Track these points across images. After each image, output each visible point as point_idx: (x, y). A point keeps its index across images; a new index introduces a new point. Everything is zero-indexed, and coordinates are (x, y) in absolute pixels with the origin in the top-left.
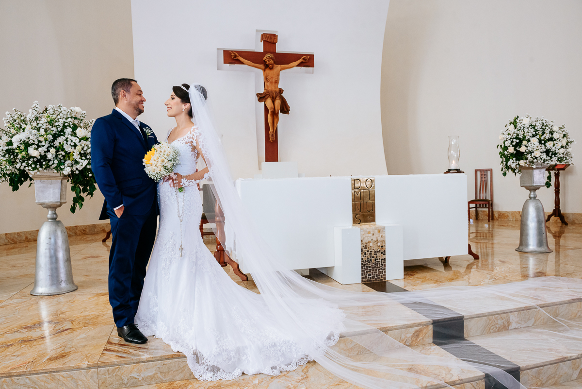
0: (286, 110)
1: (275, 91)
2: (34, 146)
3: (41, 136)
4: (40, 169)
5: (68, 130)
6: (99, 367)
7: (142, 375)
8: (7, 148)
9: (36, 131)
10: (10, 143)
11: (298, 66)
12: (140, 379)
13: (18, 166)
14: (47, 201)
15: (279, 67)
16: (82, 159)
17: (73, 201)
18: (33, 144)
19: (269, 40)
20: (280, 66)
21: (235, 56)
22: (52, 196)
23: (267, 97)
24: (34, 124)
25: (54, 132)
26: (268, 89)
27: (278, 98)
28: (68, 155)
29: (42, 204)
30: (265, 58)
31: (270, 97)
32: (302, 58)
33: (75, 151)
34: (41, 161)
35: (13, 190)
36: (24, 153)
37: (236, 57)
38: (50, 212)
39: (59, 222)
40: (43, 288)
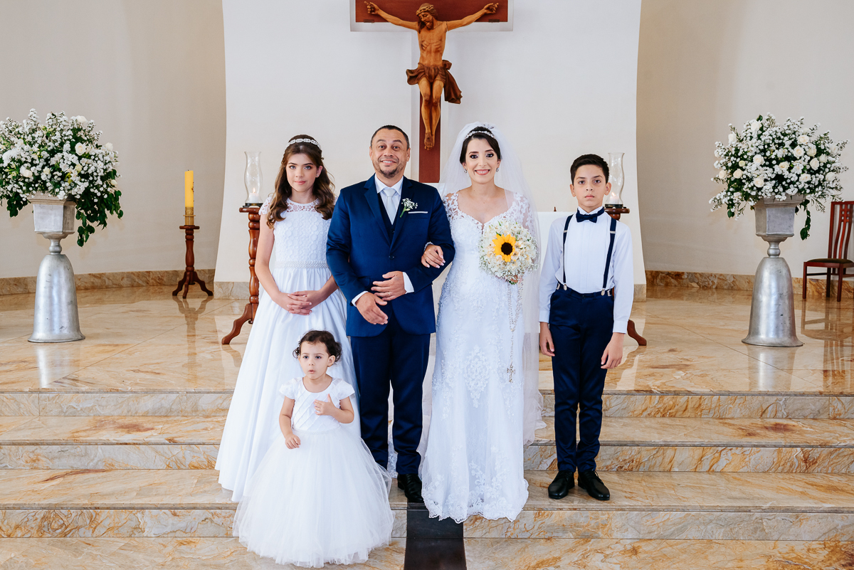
0: (453, 97)
1: (435, 67)
2: (26, 165)
3: (34, 153)
4: (34, 192)
5: (67, 146)
6: (40, 392)
7: (81, 406)
9: (28, 146)
11: (478, 20)
12: (79, 409)
13: (9, 188)
14: (47, 230)
15: (444, 25)
16: (81, 181)
17: (79, 231)
18: (26, 162)
20: (445, 22)
21: (373, 9)
22: (53, 224)
23: (420, 76)
24: (29, 139)
25: (51, 148)
26: (424, 63)
27: (439, 78)
28: (64, 177)
29: (42, 233)
30: (418, 12)
31: (426, 77)
32: (486, 7)
33: (73, 171)
34: (37, 183)
35: (11, 215)
36: (14, 174)
37: (374, 11)
38: (52, 244)
39: (64, 256)
40: (40, 334)
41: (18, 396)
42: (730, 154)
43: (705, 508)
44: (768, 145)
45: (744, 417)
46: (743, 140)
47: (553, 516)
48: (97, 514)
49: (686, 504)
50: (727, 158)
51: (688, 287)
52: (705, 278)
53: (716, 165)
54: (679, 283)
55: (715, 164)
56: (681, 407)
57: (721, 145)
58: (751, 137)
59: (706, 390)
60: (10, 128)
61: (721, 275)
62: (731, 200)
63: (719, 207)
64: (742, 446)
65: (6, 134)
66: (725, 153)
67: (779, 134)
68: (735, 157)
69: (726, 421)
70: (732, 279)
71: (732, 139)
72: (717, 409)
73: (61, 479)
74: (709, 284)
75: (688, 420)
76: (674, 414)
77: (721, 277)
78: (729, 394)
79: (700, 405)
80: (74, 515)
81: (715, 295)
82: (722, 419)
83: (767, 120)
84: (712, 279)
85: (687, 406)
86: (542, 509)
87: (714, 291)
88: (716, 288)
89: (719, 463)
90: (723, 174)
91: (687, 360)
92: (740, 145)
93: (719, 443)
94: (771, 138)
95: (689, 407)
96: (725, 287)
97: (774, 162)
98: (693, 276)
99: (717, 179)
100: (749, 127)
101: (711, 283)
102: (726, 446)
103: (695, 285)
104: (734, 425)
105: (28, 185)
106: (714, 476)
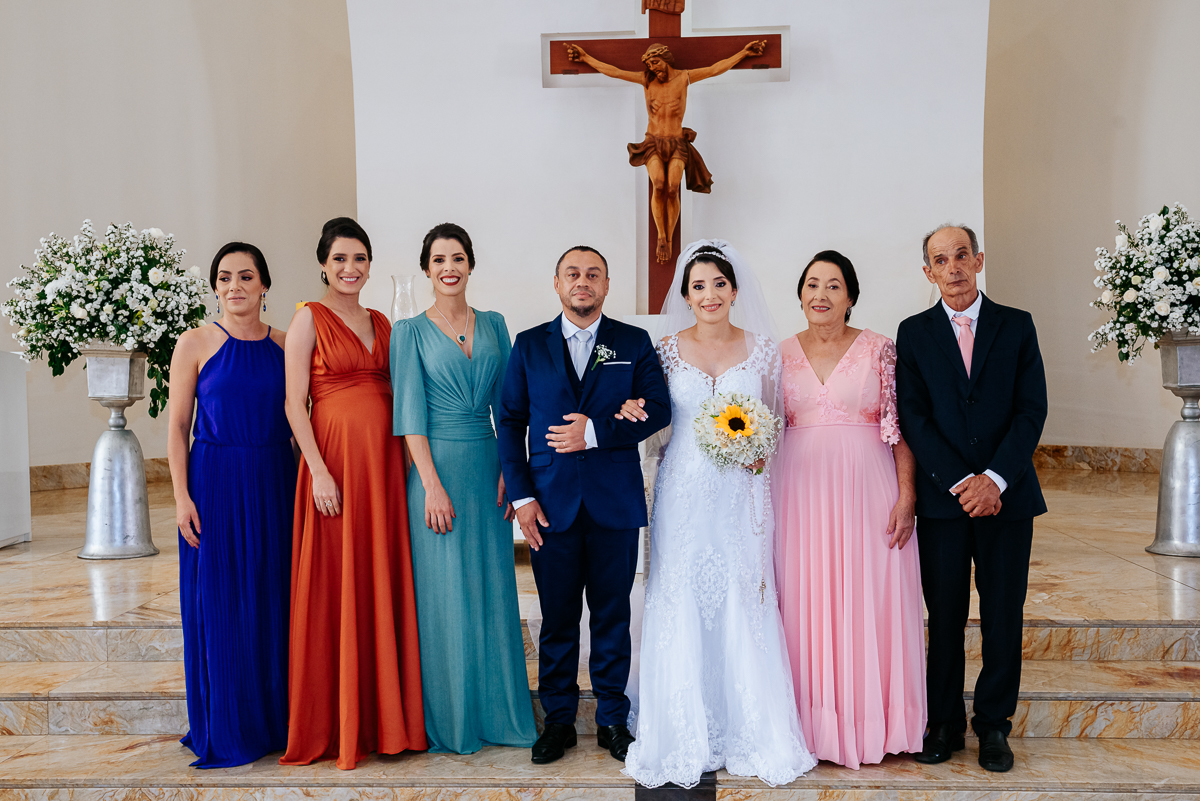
0: (700, 183)
1: (671, 138)
2: (79, 301)
3: (89, 283)
4: (90, 340)
5: (136, 273)
6: (109, 627)
7: (166, 647)
8: (38, 303)
9: (81, 274)
10: (42, 296)
11: (736, 66)
12: (163, 651)
13: (54, 334)
14: (106, 395)
15: (685, 74)
16: (156, 323)
17: (151, 395)
18: (78, 297)
19: (662, 7)
20: (687, 71)
21: (577, 54)
22: (115, 385)
23: (648, 153)
24: (82, 263)
25: (114, 275)
26: (655, 134)
27: (676, 155)
28: (133, 316)
29: (99, 399)
30: (645, 56)
31: (657, 154)
32: (747, 46)
33: (145, 308)
34: (93, 327)
35: (55, 374)
36: (63, 313)
37: (578, 57)
38: (113, 415)
39: (129, 432)
40: (96, 546)
41: (77, 633)
42: (1118, 265)
43: (1068, 786)
44: (1176, 251)
45: (1137, 659)
46: (1137, 245)
47: (846, 796)
48: (199, 794)
49: (1041, 780)
50: (1114, 271)
51: (1074, 469)
52: (1101, 455)
53: (1097, 282)
54: (1060, 463)
55: (1095, 282)
56: (1041, 644)
57: (1105, 252)
58: (1150, 241)
59: (1078, 619)
60: (55, 248)
61: (1126, 450)
62: (1122, 335)
63: (1104, 346)
64: (1129, 700)
65: (49, 256)
66: (1110, 265)
67: (1192, 235)
68: (1125, 269)
69: (1109, 665)
70: (1145, 457)
71: (1121, 241)
72: (1095, 646)
73: (145, 748)
74: (1107, 464)
75: (1051, 663)
76: (1030, 655)
77: (1127, 453)
78: (1113, 624)
79: (1069, 641)
80: (167, 795)
81: (1117, 482)
82: (1103, 662)
83: (1175, 213)
84: (1112, 456)
85: (1049, 643)
86: (830, 787)
87: (1116, 474)
88: (1119, 470)
89: (1095, 724)
90: (1107, 296)
91: (1056, 577)
92: (1133, 252)
93: (1094, 696)
94: (1180, 241)
95: (1053, 644)
96: (1133, 469)
97: (1185, 277)
98: (1082, 453)
99: (1099, 304)
100: (1146, 224)
101: (1110, 463)
102: (1105, 699)
103: (1084, 466)
104: (1119, 670)
105: (81, 330)
106: (1087, 744)
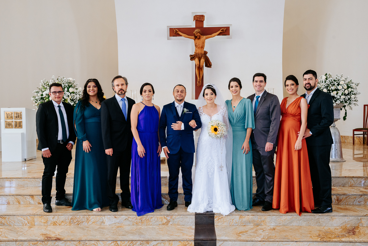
0: (208, 65)
1: (201, 53)
5: (66, 89)
8: (41, 97)
11: (218, 35)
15: (205, 37)
16: (71, 102)
19: (199, 19)
20: (205, 36)
21: (177, 32)
23: (195, 57)
26: (197, 52)
27: (202, 58)
30: (194, 32)
31: (197, 57)
32: (221, 30)
33: (68, 98)
44: (329, 85)
47: (246, 218)
58: (322, 82)
60: (45, 83)
65: (43, 85)
67: (333, 81)
83: (329, 75)
94: (330, 82)
97: (331, 91)
100: (321, 78)
